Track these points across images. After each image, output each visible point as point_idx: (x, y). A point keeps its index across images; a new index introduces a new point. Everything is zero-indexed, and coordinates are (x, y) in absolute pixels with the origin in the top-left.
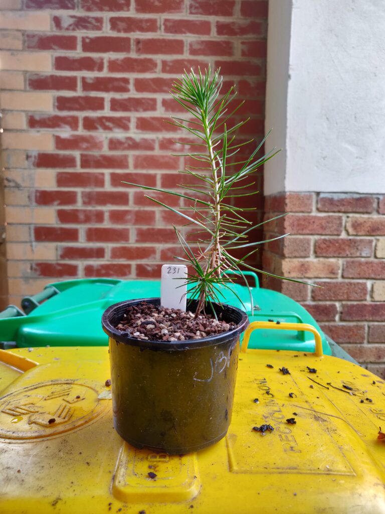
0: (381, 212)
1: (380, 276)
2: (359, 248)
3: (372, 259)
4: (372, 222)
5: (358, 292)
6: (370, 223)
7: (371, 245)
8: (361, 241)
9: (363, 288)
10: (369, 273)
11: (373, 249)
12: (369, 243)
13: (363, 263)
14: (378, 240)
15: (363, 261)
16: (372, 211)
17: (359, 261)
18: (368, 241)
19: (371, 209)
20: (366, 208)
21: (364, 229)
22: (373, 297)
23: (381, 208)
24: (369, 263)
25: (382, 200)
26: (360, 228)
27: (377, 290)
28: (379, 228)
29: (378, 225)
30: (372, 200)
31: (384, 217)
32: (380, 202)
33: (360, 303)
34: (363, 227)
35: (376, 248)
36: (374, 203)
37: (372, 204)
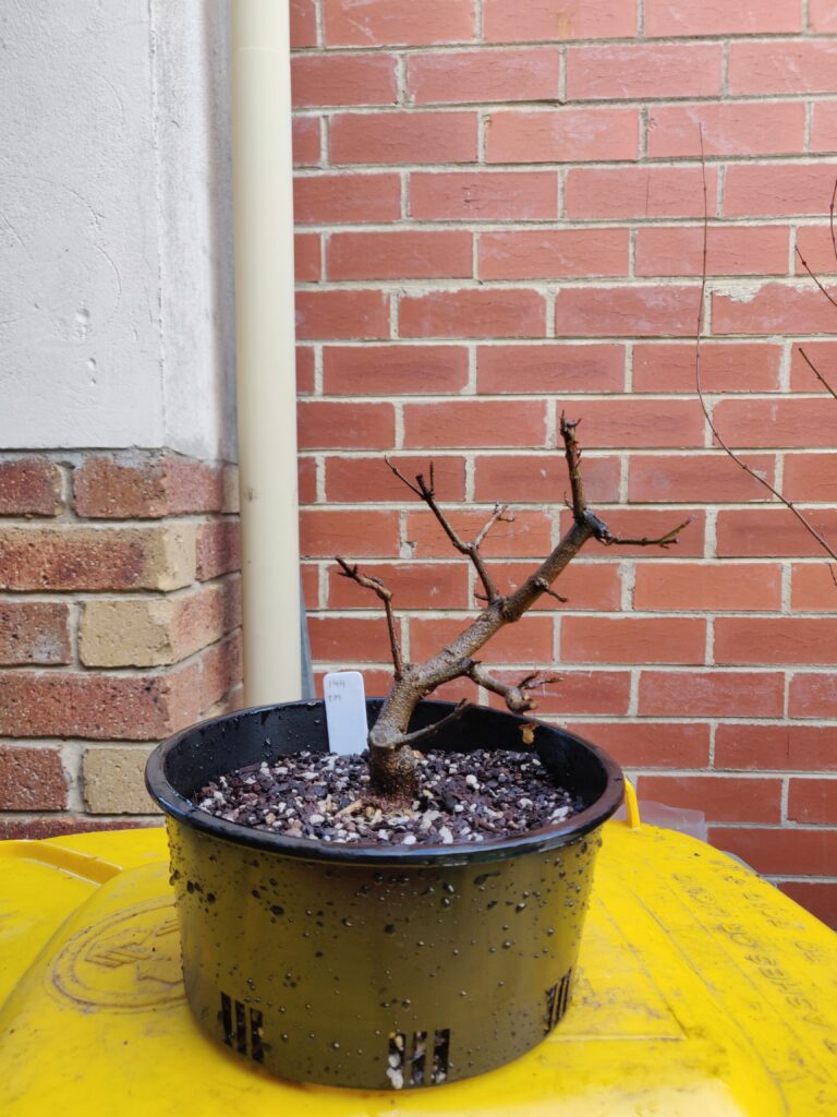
0: (80, 512)
1: (102, 729)
2: (20, 633)
3: (73, 672)
4: (54, 545)
5: (30, 783)
6: (51, 548)
7: (63, 626)
8: (27, 609)
9: (47, 770)
10: (66, 721)
11: (72, 639)
12: (55, 616)
13: (40, 687)
14: (82, 605)
15: (40, 678)
16: (53, 509)
17: (24, 678)
18: (51, 610)
19: (47, 502)
20: (32, 501)
21: (30, 572)
22: (86, 798)
23: (81, 498)
24: (59, 686)
25: (82, 470)
26: (19, 569)
27: (97, 775)
28: (81, 565)
29: (78, 556)
30: (46, 471)
31: (97, 526)
32: (77, 477)
33: (44, 818)
34: (28, 562)
35: (80, 634)
36: (58, 482)
37: (51, 484)
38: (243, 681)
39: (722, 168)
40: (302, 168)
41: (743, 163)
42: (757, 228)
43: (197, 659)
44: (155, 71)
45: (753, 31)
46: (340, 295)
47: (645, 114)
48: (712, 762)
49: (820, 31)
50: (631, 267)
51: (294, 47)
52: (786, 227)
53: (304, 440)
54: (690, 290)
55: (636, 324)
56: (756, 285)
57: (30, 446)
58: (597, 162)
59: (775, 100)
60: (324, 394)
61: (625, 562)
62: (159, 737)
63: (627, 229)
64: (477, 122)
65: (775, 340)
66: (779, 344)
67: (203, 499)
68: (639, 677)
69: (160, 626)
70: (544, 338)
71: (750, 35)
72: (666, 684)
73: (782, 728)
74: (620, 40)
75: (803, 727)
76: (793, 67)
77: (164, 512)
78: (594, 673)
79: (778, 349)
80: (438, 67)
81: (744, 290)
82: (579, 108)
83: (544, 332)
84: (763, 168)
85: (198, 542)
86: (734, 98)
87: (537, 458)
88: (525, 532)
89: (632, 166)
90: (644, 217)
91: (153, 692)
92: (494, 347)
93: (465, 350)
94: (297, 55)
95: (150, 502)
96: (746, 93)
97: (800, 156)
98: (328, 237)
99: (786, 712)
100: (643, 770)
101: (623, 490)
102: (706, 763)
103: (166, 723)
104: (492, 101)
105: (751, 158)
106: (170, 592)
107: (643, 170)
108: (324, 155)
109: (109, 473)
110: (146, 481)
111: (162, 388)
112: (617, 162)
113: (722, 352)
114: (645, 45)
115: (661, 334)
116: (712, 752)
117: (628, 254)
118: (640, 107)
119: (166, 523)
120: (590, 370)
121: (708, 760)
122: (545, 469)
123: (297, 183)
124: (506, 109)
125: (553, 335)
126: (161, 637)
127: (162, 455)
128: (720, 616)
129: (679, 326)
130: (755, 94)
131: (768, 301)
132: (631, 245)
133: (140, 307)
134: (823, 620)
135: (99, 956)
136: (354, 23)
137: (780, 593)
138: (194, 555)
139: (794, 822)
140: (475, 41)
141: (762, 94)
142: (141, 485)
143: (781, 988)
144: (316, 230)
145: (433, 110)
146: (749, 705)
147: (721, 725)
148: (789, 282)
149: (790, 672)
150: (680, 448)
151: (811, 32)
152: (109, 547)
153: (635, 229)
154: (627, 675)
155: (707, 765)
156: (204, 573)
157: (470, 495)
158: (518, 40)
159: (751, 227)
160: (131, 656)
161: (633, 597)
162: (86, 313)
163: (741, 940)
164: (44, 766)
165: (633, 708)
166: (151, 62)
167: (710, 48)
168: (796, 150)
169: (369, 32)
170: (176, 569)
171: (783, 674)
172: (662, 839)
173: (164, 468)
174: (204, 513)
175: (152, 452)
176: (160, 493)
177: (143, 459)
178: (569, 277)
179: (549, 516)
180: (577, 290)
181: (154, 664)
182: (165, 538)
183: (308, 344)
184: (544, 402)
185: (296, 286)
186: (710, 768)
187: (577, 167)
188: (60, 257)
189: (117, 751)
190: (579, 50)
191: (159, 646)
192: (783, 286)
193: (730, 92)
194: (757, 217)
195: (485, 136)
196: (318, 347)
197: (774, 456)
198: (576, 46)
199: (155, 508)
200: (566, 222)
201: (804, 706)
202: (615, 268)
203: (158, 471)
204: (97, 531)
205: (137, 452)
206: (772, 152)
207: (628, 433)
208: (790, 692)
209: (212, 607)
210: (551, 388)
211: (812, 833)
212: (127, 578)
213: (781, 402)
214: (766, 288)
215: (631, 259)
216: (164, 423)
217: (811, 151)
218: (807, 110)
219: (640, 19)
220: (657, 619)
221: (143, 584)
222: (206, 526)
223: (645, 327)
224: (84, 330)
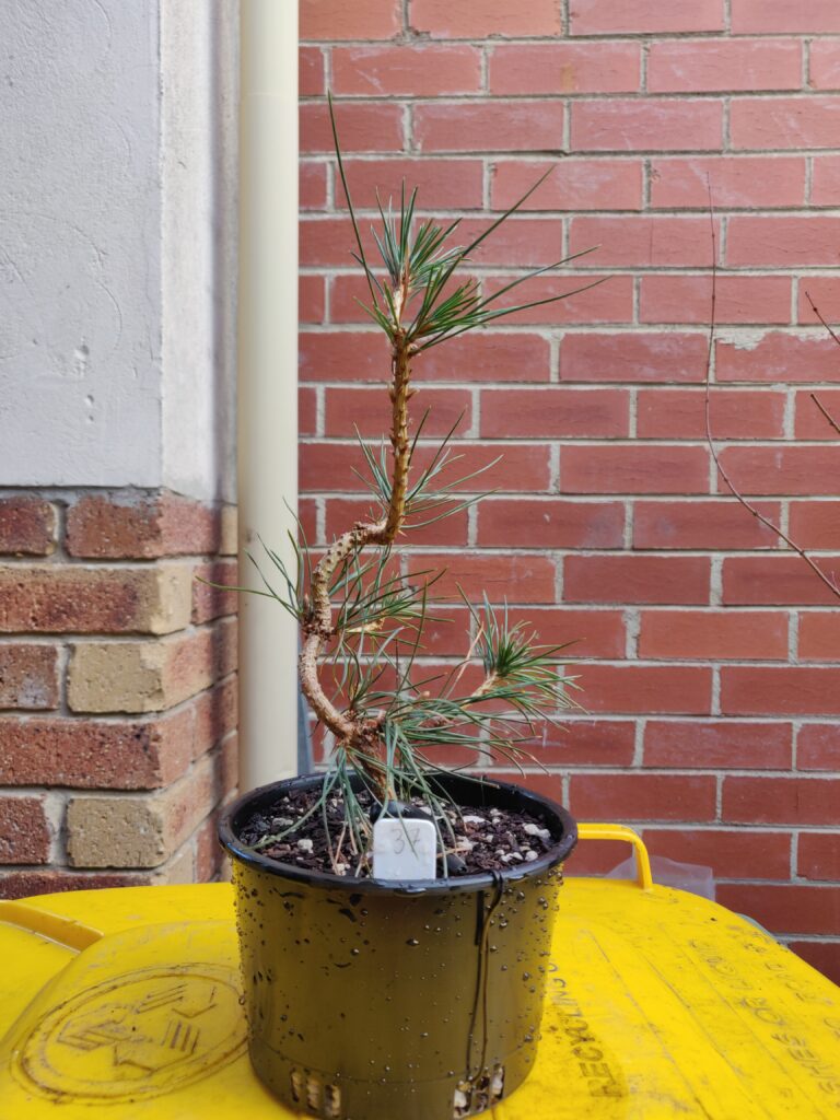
0: (72, 551)
1: (88, 777)
2: (6, 676)
3: (60, 717)
4: (44, 585)
5: (11, 835)
6: (41, 588)
7: (51, 668)
8: (14, 652)
9: (29, 821)
10: (50, 769)
11: (59, 683)
12: (43, 659)
13: (24, 733)
14: (72, 649)
15: (26, 723)
16: (44, 549)
17: (8, 724)
18: (39, 653)
19: (39, 542)
20: (23, 540)
21: (18, 613)
22: (69, 850)
23: (75, 538)
24: (44, 733)
25: (76, 508)
26: (6, 610)
27: (82, 827)
28: (71, 605)
29: (70, 597)
30: (39, 509)
31: (90, 566)
32: (70, 515)
33: (23, 872)
34: (17, 603)
35: (69, 678)
36: (51, 520)
37: (43, 522)
38: (238, 728)
39: (725, 219)
40: (308, 212)
41: (744, 214)
42: (759, 277)
43: (189, 705)
44: (163, 112)
45: (754, 88)
46: (344, 336)
47: (648, 166)
48: (719, 816)
49: (819, 88)
50: (635, 313)
51: (303, 95)
52: (789, 278)
53: (305, 482)
54: (694, 338)
55: (641, 369)
56: (760, 334)
57: (23, 483)
58: (601, 211)
59: (776, 155)
60: (326, 436)
61: (629, 609)
62: (148, 787)
63: (630, 277)
64: (482, 170)
65: (779, 388)
66: (784, 391)
67: (200, 540)
68: (644, 726)
69: (153, 671)
70: (548, 383)
71: (751, 92)
72: (671, 734)
73: (791, 780)
74: (623, 94)
75: (813, 780)
76: (793, 123)
77: (160, 553)
78: (598, 722)
79: (782, 397)
80: (445, 117)
81: (747, 339)
82: (583, 158)
83: (549, 377)
84: (765, 219)
85: (194, 584)
86: (735, 152)
87: (541, 503)
88: (528, 577)
89: (636, 215)
90: (647, 265)
91: (144, 740)
92: (498, 391)
93: (468, 394)
94: (305, 103)
95: (145, 543)
96: (749, 148)
97: (800, 209)
98: (332, 279)
99: (794, 764)
100: (648, 823)
101: (627, 536)
102: (713, 815)
103: (156, 772)
104: (498, 150)
105: (752, 210)
106: (163, 635)
107: (647, 220)
108: (330, 199)
109: (103, 512)
110: (141, 521)
111: (160, 426)
112: (621, 211)
113: (725, 399)
114: (648, 100)
115: (666, 379)
116: (719, 805)
117: (632, 300)
118: (643, 159)
119: (161, 564)
120: (595, 415)
121: (715, 813)
122: (549, 514)
123: (303, 226)
124: (512, 158)
125: (557, 380)
126: (153, 682)
127: (159, 495)
128: (726, 665)
129: (684, 372)
130: (756, 149)
131: (771, 350)
132: (635, 292)
133: (141, 344)
134: (830, 669)
135: (73, 1036)
136: (362, 73)
137: (786, 642)
138: (190, 598)
139: (804, 879)
140: (481, 93)
141: (762, 148)
142: (136, 525)
143: (813, 1072)
144: (321, 272)
145: (438, 158)
146: (756, 758)
147: (727, 777)
148: (792, 331)
149: (798, 723)
150: (684, 495)
151: (811, 89)
152: (101, 588)
153: (638, 277)
154: (632, 725)
155: (714, 818)
156: (199, 615)
157: (472, 540)
158: (523, 93)
159: (753, 277)
160: (121, 702)
161: (638, 645)
162: (85, 350)
163: (766, 1015)
164: (26, 816)
165: (638, 759)
166: (160, 104)
167: (711, 103)
168: (798, 203)
169: (376, 82)
170: (171, 612)
171: (790, 725)
172: (676, 901)
173: (161, 508)
174: (201, 554)
175: (149, 491)
176: (155, 533)
177: (138, 498)
178: (574, 322)
179: (552, 562)
180: (582, 334)
181: (146, 710)
182: (160, 579)
183: (310, 385)
184: (548, 447)
185: (300, 327)
186: (717, 821)
187: (580, 215)
188: (61, 293)
189: (103, 801)
190: (583, 104)
191: (151, 692)
192: (787, 334)
193: (732, 146)
194: (760, 267)
195: (490, 184)
196: (320, 389)
197: (779, 503)
198: (580, 100)
199: (150, 549)
200: (570, 269)
201: (813, 757)
202: (618, 316)
203: (154, 511)
204: (90, 571)
205: (134, 491)
206: (773, 205)
207: (633, 479)
208: (799, 743)
209: (206, 651)
210: (555, 433)
211: (823, 890)
212: (120, 621)
213: (787, 449)
214: (769, 337)
215: (635, 305)
216: (161, 462)
217: (812, 204)
218: (807, 164)
219: (642, 76)
220: (662, 667)
221: (135, 627)
222: (202, 568)
223: (649, 372)
224: (82, 366)
